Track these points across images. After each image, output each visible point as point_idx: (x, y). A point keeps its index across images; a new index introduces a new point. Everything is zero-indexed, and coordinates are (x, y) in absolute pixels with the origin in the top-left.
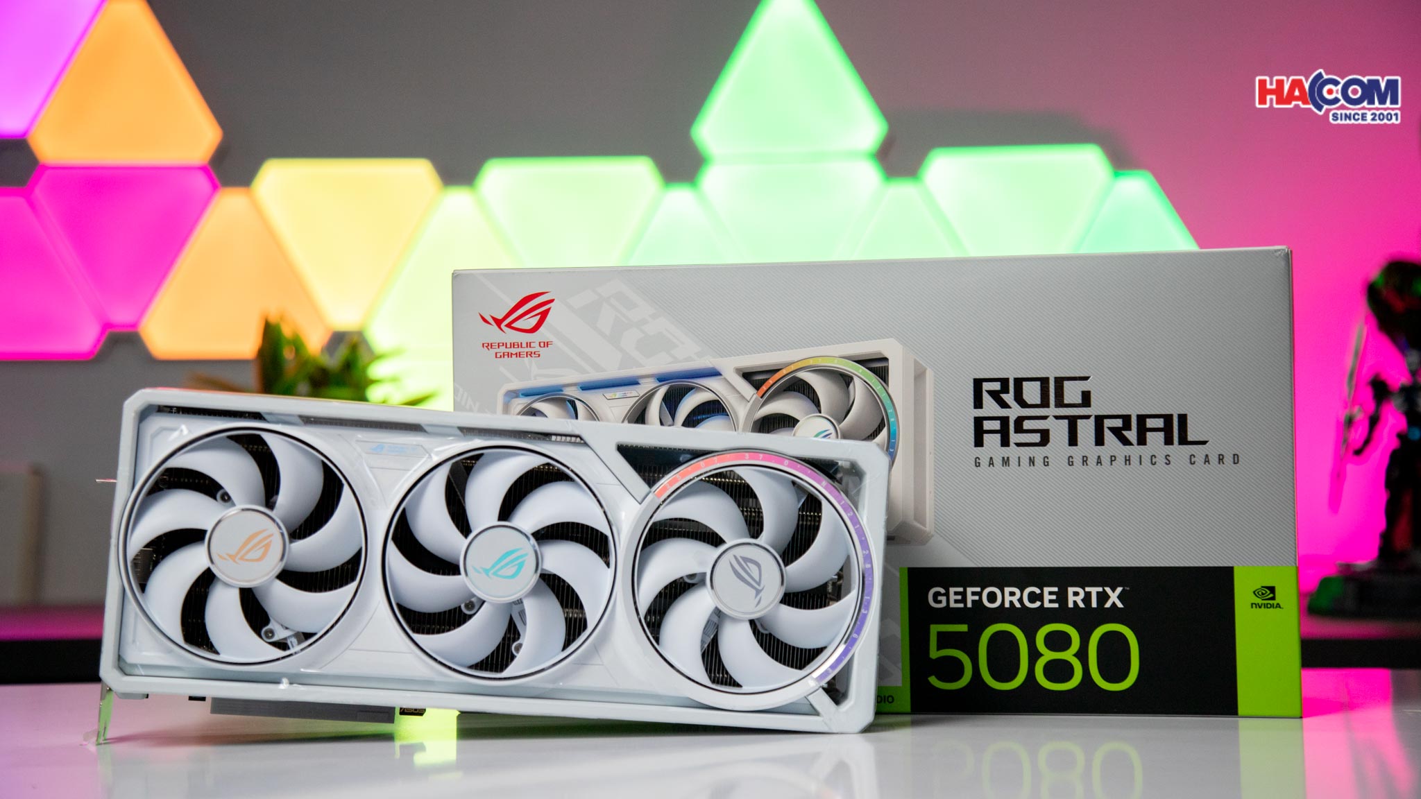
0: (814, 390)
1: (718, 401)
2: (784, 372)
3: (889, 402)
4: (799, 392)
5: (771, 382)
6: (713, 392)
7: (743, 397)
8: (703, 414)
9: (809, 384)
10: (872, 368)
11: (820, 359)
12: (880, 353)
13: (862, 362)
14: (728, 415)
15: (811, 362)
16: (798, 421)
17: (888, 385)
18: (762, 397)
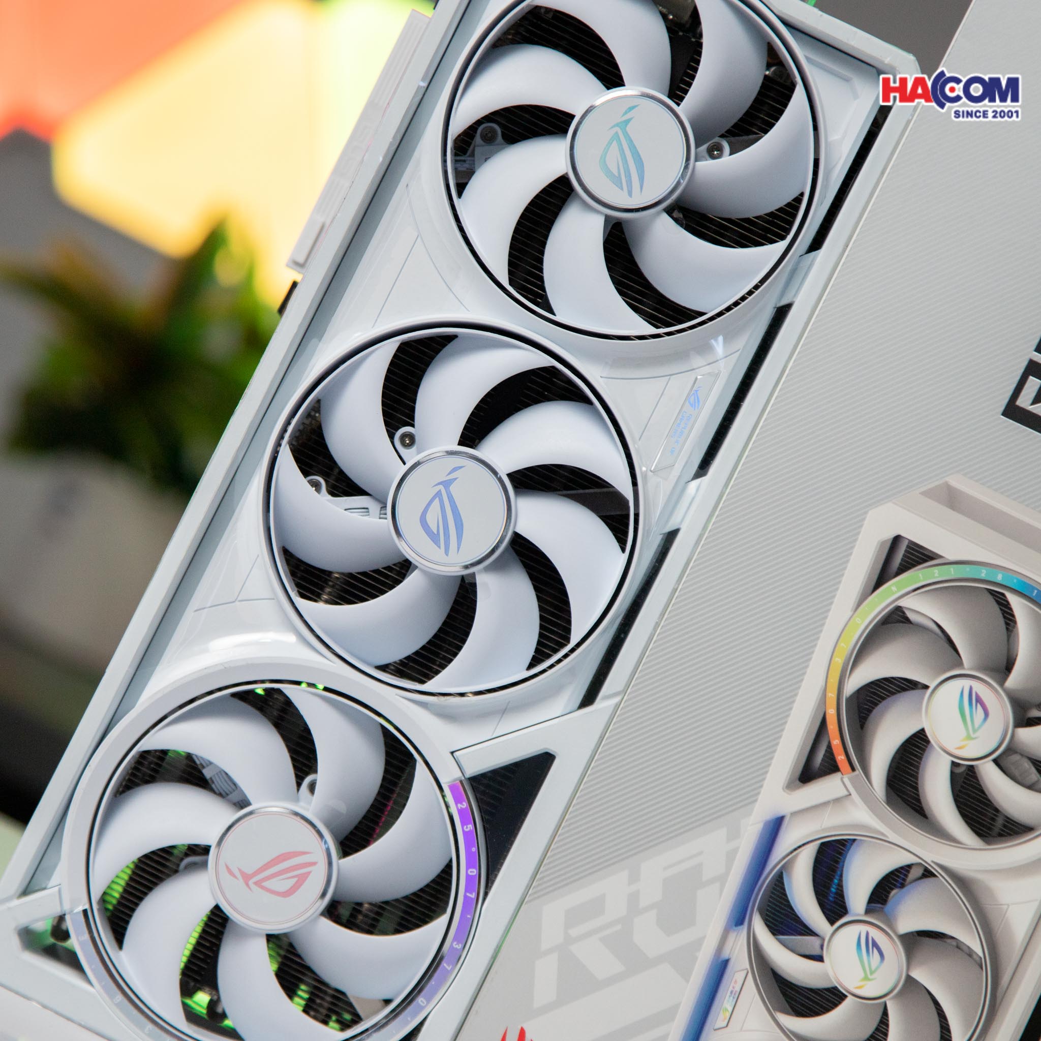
0: (886, 679)
1: (823, 844)
2: (831, 712)
3: (967, 568)
4: (876, 705)
5: (836, 742)
6: (804, 845)
7: (837, 801)
8: (832, 880)
9: (872, 683)
10: (899, 568)
11: (842, 644)
12: (883, 543)
13: (881, 579)
14: (854, 840)
15: (839, 661)
16: (923, 730)
17: (941, 557)
18: (853, 769)
